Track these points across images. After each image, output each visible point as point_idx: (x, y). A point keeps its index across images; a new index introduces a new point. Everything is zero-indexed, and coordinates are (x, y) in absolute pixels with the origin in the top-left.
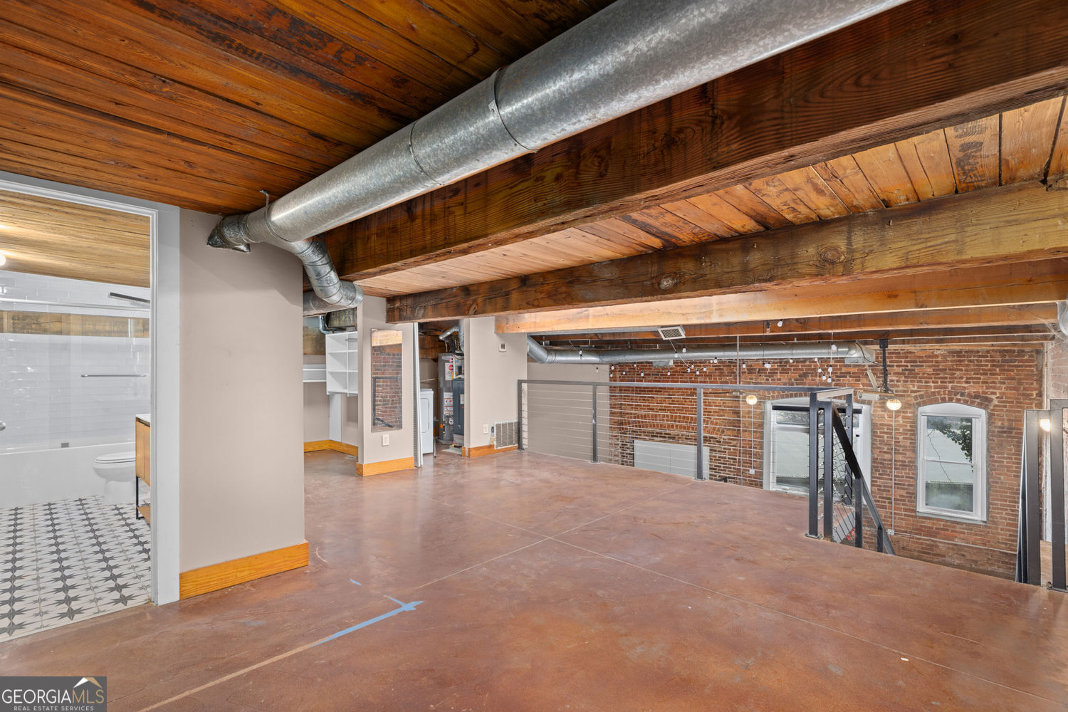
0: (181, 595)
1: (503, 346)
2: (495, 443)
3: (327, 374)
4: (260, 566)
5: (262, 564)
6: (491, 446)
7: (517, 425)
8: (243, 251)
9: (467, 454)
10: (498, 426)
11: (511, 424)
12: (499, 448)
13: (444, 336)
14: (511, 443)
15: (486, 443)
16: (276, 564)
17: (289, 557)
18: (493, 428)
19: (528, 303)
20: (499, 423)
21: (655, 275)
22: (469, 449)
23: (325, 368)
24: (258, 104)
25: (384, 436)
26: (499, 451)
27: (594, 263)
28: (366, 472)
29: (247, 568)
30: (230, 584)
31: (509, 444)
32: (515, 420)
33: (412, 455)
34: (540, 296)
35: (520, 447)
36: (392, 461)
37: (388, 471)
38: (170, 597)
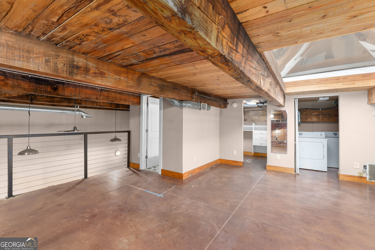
2: (368, 176)
4: (173, 174)
6: (362, 178)
10: (371, 166)
16: (176, 176)
17: (179, 175)
18: (365, 166)
20: (372, 164)
22: (341, 174)
25: (277, 155)
29: (171, 174)
36: (281, 167)
37: (279, 171)
38: (160, 173)
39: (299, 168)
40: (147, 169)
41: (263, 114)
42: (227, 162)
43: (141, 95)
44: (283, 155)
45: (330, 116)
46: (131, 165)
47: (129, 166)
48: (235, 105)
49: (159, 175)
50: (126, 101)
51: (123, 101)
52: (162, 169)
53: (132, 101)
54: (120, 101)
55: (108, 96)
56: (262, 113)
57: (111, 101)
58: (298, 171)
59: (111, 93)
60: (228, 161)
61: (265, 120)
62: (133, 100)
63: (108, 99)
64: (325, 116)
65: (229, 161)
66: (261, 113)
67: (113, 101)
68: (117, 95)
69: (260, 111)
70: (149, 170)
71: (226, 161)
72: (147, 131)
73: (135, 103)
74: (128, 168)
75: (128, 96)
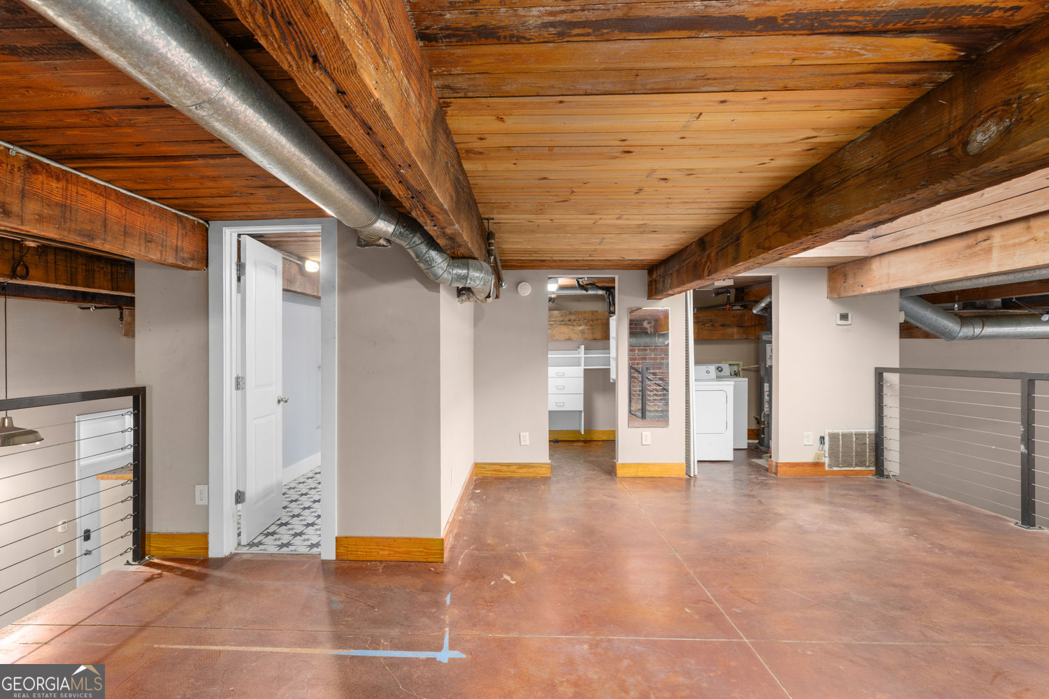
0: (337, 556)
1: (844, 317)
2: (827, 460)
3: (611, 360)
4: (397, 549)
5: (399, 547)
6: (817, 465)
7: (873, 438)
8: (384, 246)
9: (774, 470)
10: (833, 437)
11: (860, 436)
12: (835, 469)
13: (758, 309)
14: (862, 464)
15: (810, 458)
16: (412, 552)
17: (424, 548)
18: (822, 438)
19: (758, 247)
20: (836, 431)
21: (958, 125)
22: (776, 463)
23: (609, 354)
24: (147, 99)
25: (644, 433)
26: (834, 473)
27: (843, 147)
28: (620, 472)
29: (387, 548)
30: (372, 558)
31: (857, 465)
32: (870, 428)
33: (683, 461)
34: (772, 230)
35: (880, 471)
36: (654, 464)
37: (648, 476)
38: (329, 553)
39: (698, 461)
40: (245, 550)
41: (563, 321)
42: (500, 471)
43: (213, 226)
44: (659, 431)
45: (712, 325)
46: (152, 546)
47: (139, 553)
48: (526, 290)
49: (324, 563)
50: (149, 241)
51: (137, 243)
52: (336, 538)
53: (177, 246)
54: (123, 238)
55: (63, 206)
56: (562, 316)
57: (81, 233)
58: (695, 469)
59: (81, 190)
60: (504, 468)
61: (567, 338)
62: (179, 244)
63: (65, 222)
64: (703, 326)
65: (509, 465)
66: (557, 317)
67: (91, 237)
68: (109, 207)
69: (555, 312)
70: (255, 550)
71: (498, 467)
72: (239, 383)
73: (186, 255)
74: (140, 564)
75: (158, 220)
